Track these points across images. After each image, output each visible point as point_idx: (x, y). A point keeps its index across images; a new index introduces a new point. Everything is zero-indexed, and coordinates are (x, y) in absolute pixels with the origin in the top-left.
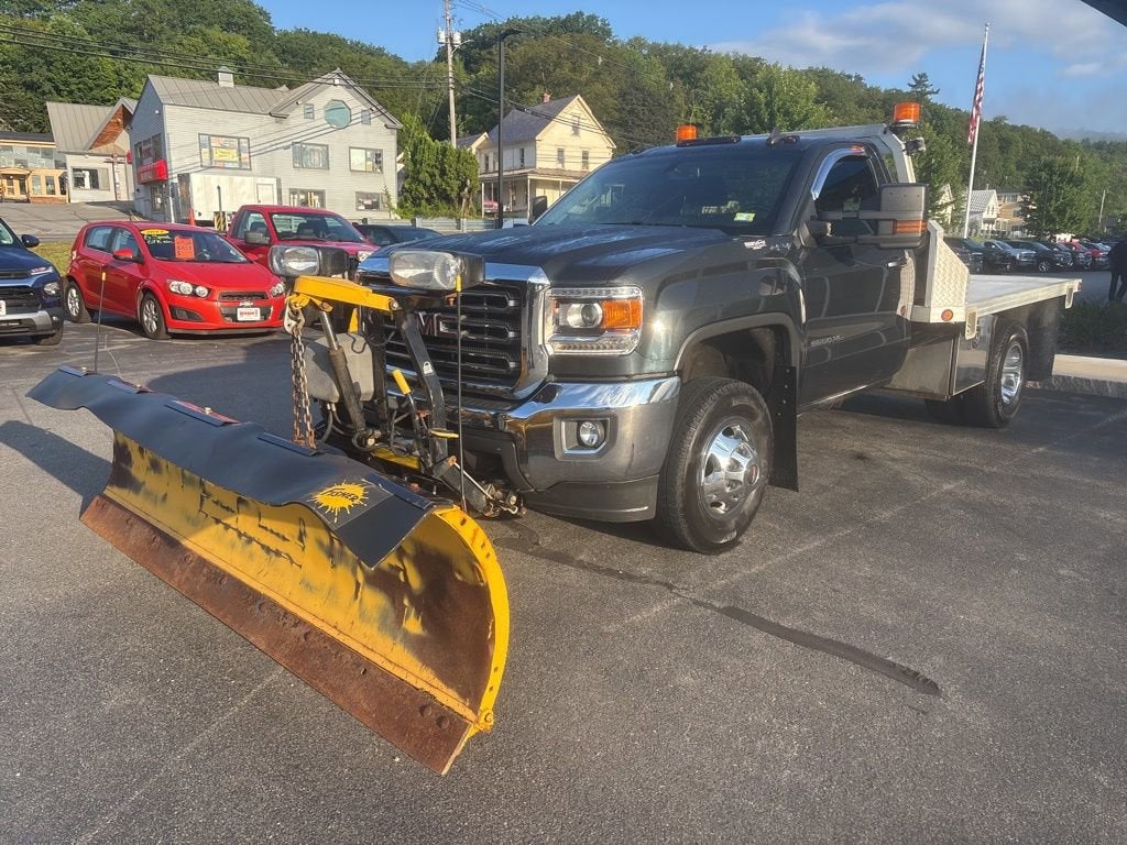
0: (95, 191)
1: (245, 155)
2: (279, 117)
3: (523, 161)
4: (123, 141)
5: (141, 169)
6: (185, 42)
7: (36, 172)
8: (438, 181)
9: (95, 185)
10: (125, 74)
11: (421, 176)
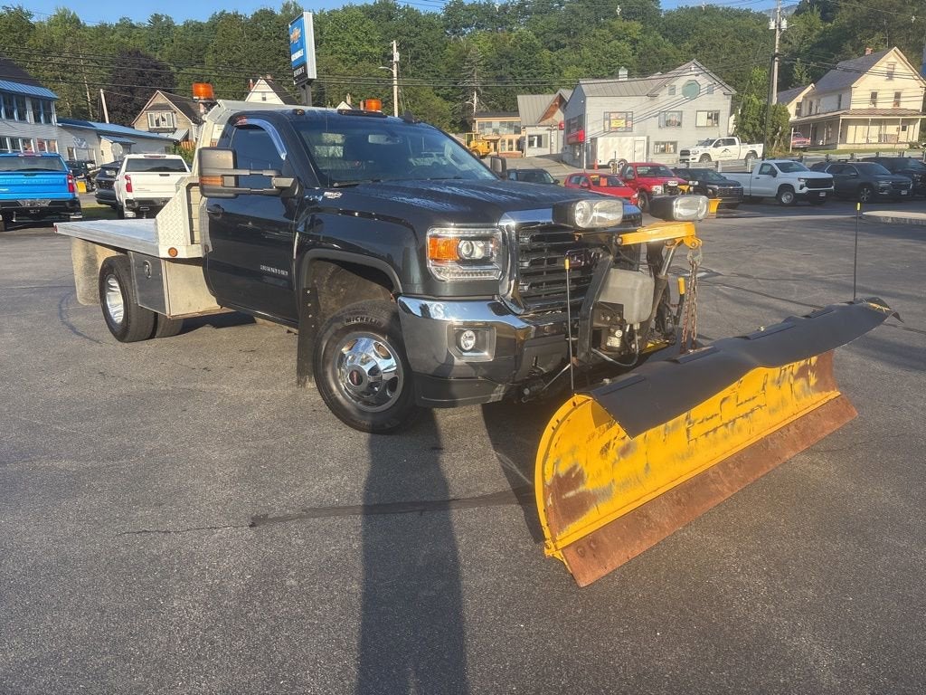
0: (539, 149)
1: (629, 123)
2: (652, 96)
3: (839, 105)
4: (559, 116)
5: (569, 135)
6: (597, 34)
7: (504, 137)
8: (758, 129)
9: (540, 145)
10: (557, 63)
11: (746, 127)
